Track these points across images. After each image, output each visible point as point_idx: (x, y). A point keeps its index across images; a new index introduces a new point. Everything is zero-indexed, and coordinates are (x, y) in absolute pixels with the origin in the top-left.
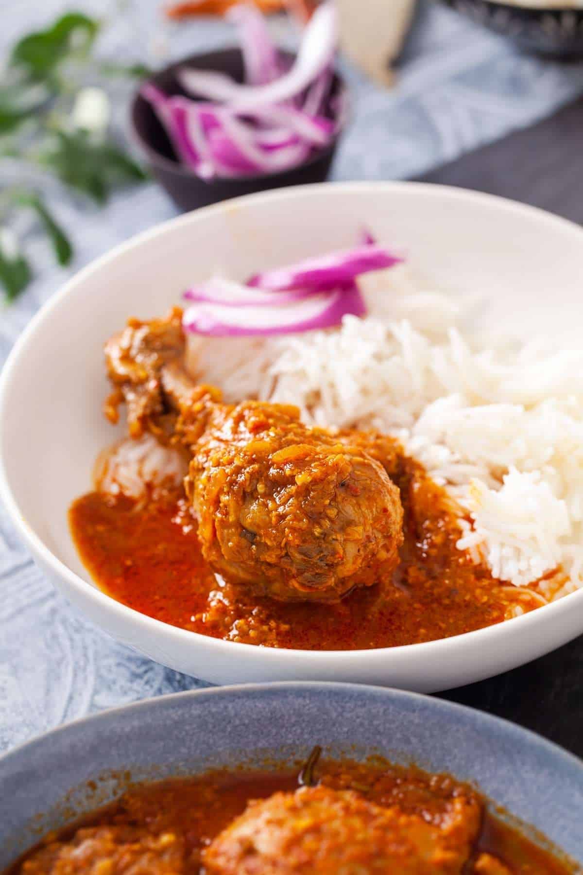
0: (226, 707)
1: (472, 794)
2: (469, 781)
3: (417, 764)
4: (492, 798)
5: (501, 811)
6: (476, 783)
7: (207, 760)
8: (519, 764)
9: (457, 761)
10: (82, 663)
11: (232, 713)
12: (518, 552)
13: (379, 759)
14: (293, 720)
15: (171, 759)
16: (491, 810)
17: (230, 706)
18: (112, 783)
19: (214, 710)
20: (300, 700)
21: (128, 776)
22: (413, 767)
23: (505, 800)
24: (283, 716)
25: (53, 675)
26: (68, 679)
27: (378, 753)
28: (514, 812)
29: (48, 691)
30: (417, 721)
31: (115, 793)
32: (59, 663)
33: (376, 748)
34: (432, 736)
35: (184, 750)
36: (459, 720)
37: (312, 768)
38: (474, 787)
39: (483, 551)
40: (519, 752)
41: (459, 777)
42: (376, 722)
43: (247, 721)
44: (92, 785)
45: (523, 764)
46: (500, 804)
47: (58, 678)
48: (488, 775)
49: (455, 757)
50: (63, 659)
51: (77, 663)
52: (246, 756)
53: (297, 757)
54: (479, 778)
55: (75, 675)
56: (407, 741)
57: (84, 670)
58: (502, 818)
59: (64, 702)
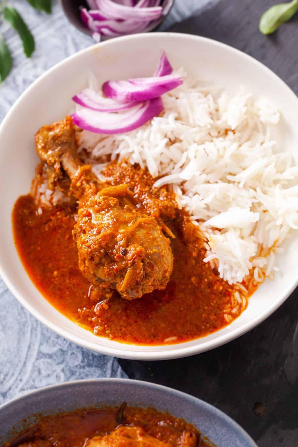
0: (83, 389)
1: (193, 430)
2: (192, 424)
3: (169, 413)
4: (202, 432)
5: (206, 438)
6: (195, 425)
7: (76, 406)
8: (213, 422)
9: (187, 416)
10: (35, 326)
11: (86, 390)
12: (232, 268)
13: (153, 409)
14: (114, 392)
15: (60, 407)
16: (202, 437)
17: (85, 388)
18: (34, 418)
19: (78, 390)
20: (117, 386)
21: (40, 415)
22: (167, 414)
23: (208, 434)
24: (109, 391)
25: (22, 332)
26: (28, 335)
27: (152, 407)
28: (211, 440)
29: (19, 341)
30: (169, 399)
31: (35, 421)
32: (24, 325)
33: (151, 405)
34: (175, 405)
35: (65, 404)
36: (188, 402)
37: (123, 410)
38: (194, 426)
39: (216, 263)
40: (214, 418)
41: (188, 422)
42: (150, 397)
43: (93, 393)
44: (25, 421)
45: (216, 423)
46: (205, 435)
47: (24, 334)
48: (200, 423)
49: (186, 414)
50: (26, 322)
51: (32, 325)
52: (93, 404)
53: (116, 405)
54: (196, 423)
55: (32, 333)
56: (165, 405)
57: (36, 330)
58: (206, 441)
59: (26, 349)
